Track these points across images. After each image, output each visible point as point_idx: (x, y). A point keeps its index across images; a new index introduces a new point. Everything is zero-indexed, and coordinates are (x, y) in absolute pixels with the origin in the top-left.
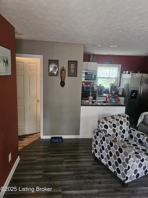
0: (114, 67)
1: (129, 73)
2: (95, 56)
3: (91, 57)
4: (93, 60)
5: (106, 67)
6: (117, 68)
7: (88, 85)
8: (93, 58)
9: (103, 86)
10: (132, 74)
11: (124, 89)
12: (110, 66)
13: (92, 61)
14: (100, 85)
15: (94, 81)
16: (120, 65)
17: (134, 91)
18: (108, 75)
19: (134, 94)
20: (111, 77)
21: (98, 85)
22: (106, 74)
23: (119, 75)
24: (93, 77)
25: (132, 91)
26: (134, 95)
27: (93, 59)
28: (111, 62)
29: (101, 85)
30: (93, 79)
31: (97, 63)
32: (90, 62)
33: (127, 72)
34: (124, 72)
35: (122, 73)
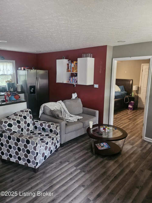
1: (24, 69)
6: (11, 64)
10: (27, 71)
11: (22, 85)
12: (2, 62)
16: (14, 61)
17: (32, 86)
18: (1, 71)
19: (33, 89)
23: (15, 72)
25: (30, 86)
28: (3, 57)
33: (22, 68)
34: (19, 68)
35: (17, 69)
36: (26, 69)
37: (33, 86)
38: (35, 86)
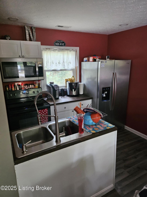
0: (69, 52)
1: (95, 60)
2: (34, 30)
3: (27, 31)
4: (32, 37)
5: (57, 52)
6: (74, 53)
7: (31, 86)
8: (31, 33)
9: (56, 86)
10: (102, 62)
12: (62, 50)
13: (30, 40)
14: (51, 83)
15: (40, 78)
16: (78, 49)
17: (105, 88)
18: (61, 65)
19: (106, 92)
20: (66, 68)
21: (48, 84)
22: (58, 63)
23: (78, 65)
24: (37, 69)
25: (103, 88)
26: (106, 94)
27: (31, 35)
28: (63, 43)
29: (53, 83)
30: (37, 73)
31: (40, 43)
32: (26, 40)
33: (91, 59)
34: (85, 59)
35: (81, 60)
36: (97, 60)
37: (108, 88)
38: (109, 88)
